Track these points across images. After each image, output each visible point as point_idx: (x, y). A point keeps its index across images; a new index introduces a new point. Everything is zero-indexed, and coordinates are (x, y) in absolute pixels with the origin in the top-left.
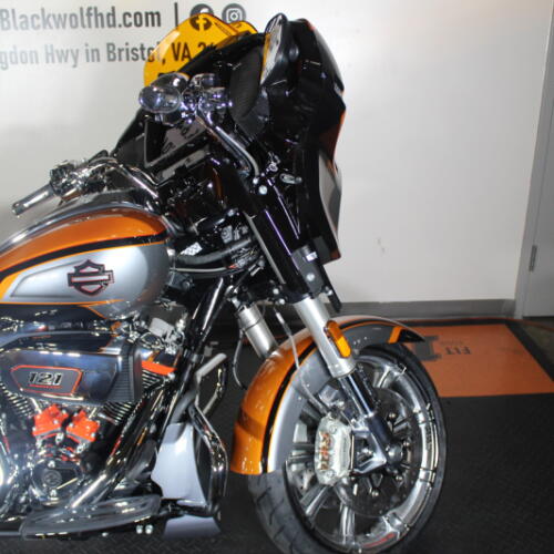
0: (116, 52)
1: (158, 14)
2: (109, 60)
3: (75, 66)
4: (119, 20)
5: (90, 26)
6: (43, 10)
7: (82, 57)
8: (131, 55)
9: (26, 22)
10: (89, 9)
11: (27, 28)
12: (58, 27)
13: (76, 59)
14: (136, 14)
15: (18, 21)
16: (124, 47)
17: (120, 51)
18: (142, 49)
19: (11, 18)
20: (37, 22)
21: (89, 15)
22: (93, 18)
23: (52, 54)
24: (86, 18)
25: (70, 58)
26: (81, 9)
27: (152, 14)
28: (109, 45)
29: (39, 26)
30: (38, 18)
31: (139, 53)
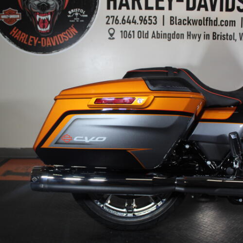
0: (216, 36)
1: (235, 21)
2: (213, 39)
3: (199, 41)
4: (219, 23)
5: (207, 25)
6: (188, 17)
7: (202, 37)
8: (222, 38)
9: (181, 22)
10: (207, 18)
11: (181, 24)
12: (193, 24)
13: (199, 38)
14: (226, 21)
15: (178, 21)
16: (220, 34)
17: (218, 35)
18: (227, 35)
19: (174, 20)
20: (185, 22)
21: (207, 20)
22: (208, 22)
23: (190, 35)
24: (205, 21)
25: (197, 37)
26: (204, 18)
27: (232, 21)
28: (213, 33)
29: (186, 24)
30: (186, 20)
31: (226, 37)
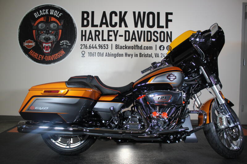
0: (142, 55)
1: (152, 47)
2: (140, 57)
3: (132, 58)
4: (143, 48)
5: (136, 49)
6: (126, 45)
7: (134, 56)
8: (145, 56)
9: (121, 48)
10: (136, 45)
11: (122, 49)
12: (129, 49)
13: (132, 56)
14: (147, 47)
15: (120, 47)
16: (144, 54)
17: (143, 55)
18: (148, 54)
19: (118, 47)
20: (124, 48)
21: (136, 46)
22: (137, 47)
23: (127, 55)
24: (135, 47)
25: (131, 55)
26: (134, 45)
27: (150, 47)
28: (140, 53)
29: (124, 49)
30: (124, 47)
31: (147, 55)
